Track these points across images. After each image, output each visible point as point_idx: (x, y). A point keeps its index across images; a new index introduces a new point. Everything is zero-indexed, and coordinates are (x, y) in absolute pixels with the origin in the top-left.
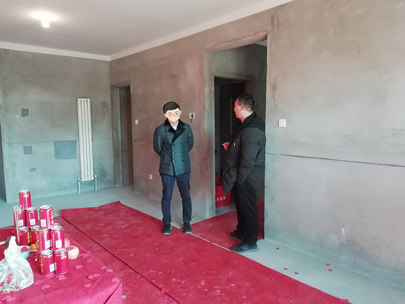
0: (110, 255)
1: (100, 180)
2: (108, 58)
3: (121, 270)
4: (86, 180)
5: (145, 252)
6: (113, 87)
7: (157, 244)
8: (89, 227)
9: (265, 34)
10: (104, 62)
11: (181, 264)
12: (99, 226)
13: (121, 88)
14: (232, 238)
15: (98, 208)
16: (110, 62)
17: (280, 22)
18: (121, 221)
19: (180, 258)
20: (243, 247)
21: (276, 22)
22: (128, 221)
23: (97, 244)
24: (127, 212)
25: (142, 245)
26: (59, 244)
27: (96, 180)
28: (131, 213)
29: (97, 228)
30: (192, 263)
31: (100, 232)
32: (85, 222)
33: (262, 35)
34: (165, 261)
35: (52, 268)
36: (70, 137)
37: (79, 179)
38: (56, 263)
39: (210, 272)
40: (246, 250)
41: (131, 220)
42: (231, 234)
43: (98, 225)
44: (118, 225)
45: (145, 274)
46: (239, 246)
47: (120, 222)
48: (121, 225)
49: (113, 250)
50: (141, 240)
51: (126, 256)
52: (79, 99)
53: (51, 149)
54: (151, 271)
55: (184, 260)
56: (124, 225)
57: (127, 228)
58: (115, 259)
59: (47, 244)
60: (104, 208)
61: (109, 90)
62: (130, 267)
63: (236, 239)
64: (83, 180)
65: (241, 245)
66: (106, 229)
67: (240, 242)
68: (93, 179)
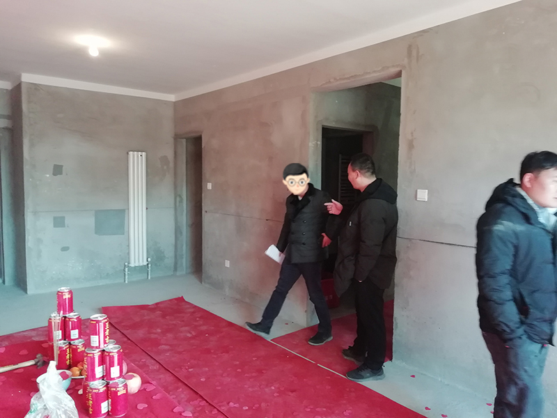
0: (172, 378)
1: (156, 265)
2: (172, 98)
3: (189, 401)
4: (137, 265)
5: (222, 375)
6: (177, 137)
7: (238, 363)
8: (141, 333)
9: (398, 69)
10: (166, 103)
11: (275, 395)
12: (155, 334)
13: (187, 139)
14: (346, 357)
15: (153, 307)
16: (175, 102)
17: (420, 54)
18: (185, 326)
19: (273, 386)
20: (363, 373)
21: (414, 53)
22: (196, 326)
23: (153, 361)
24: (194, 312)
25: (217, 364)
26: (115, 371)
27: (150, 265)
28: (199, 315)
29: (153, 336)
30: (290, 393)
31: (156, 343)
32: (135, 326)
33: (394, 70)
34: (250, 389)
35: (105, 407)
36: (116, 205)
37: (126, 264)
38: (110, 400)
39: (318, 409)
40: (368, 377)
41: (200, 326)
42: (344, 352)
43: (154, 331)
44: (181, 332)
45: (223, 409)
46: (357, 372)
47: (184, 329)
48: (186, 332)
49: (176, 369)
50: (215, 356)
51: (195, 380)
52: (131, 153)
53: (90, 221)
54: (231, 404)
55: (279, 388)
56: (191, 333)
57: (193, 338)
58: (180, 384)
59: (99, 371)
60: (162, 306)
61: (172, 140)
62: (201, 397)
63: (353, 359)
64: (132, 265)
65: (360, 369)
66: (165, 338)
67: (358, 364)
68: (145, 263)
